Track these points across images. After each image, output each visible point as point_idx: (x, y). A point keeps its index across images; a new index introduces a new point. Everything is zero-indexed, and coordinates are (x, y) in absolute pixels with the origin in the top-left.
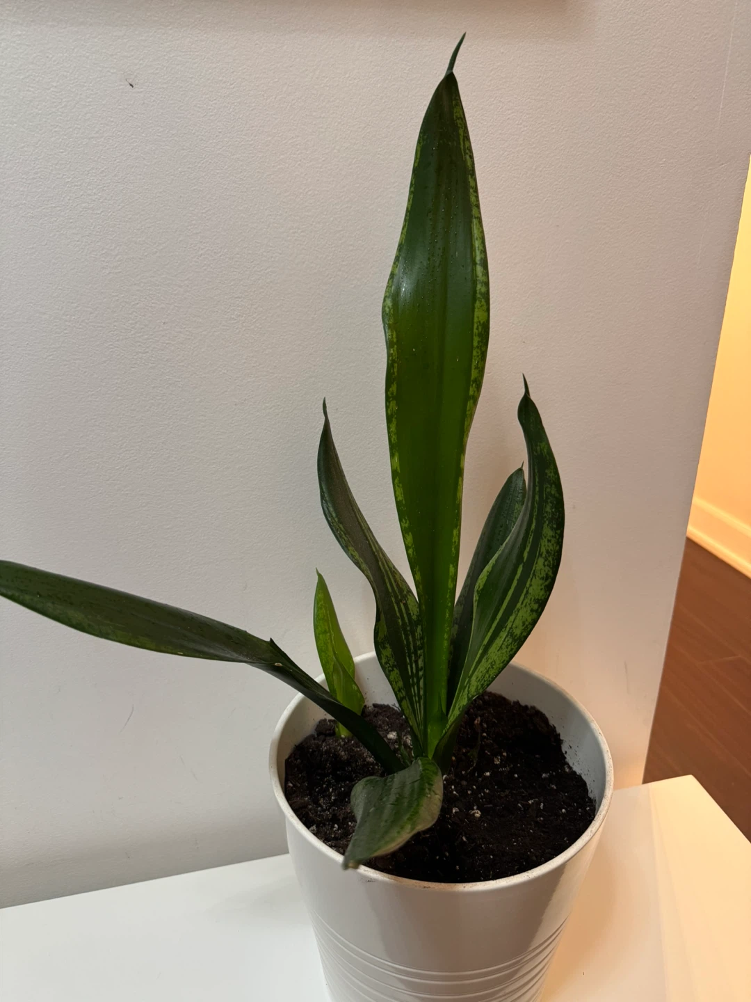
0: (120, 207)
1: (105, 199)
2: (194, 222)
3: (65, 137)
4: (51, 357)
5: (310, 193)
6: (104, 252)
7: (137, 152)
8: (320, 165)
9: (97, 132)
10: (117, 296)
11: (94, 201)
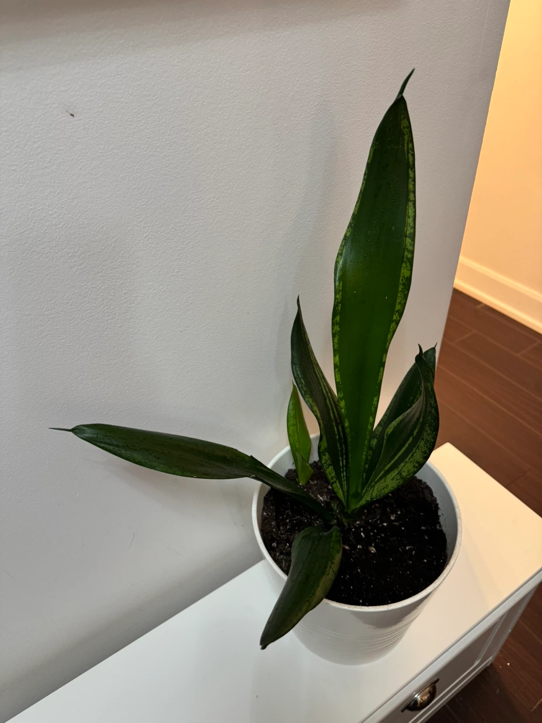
0: (77, 217)
1: (65, 215)
2: (137, 214)
3: (22, 173)
4: (41, 344)
5: (220, 169)
6: (70, 255)
7: (85, 170)
8: (226, 145)
9: (49, 162)
10: (85, 285)
11: (55, 218)
